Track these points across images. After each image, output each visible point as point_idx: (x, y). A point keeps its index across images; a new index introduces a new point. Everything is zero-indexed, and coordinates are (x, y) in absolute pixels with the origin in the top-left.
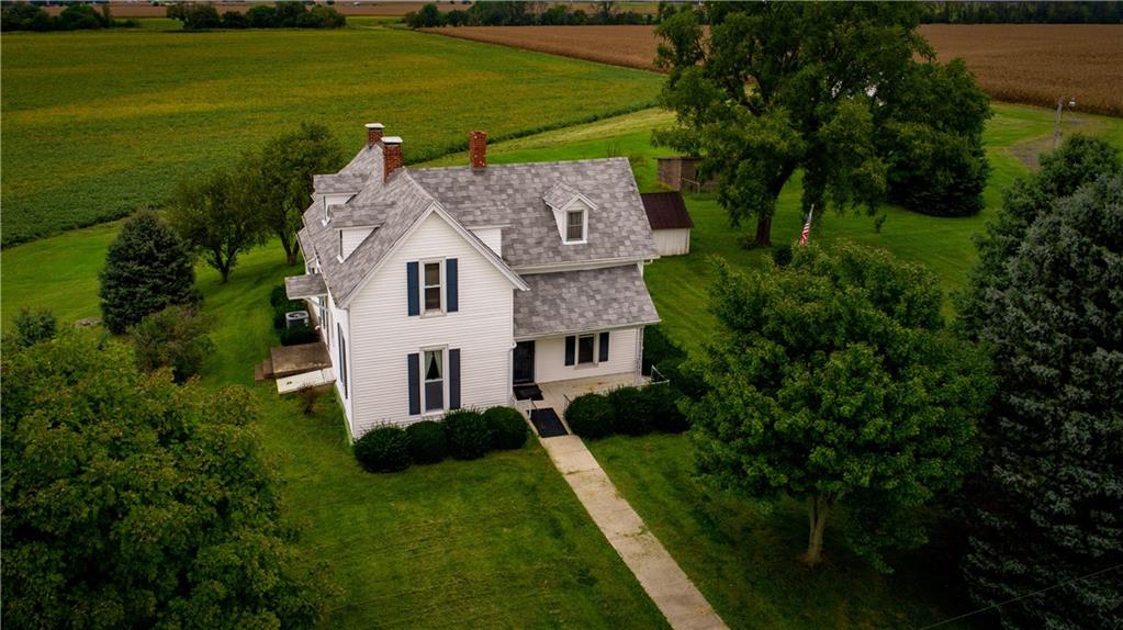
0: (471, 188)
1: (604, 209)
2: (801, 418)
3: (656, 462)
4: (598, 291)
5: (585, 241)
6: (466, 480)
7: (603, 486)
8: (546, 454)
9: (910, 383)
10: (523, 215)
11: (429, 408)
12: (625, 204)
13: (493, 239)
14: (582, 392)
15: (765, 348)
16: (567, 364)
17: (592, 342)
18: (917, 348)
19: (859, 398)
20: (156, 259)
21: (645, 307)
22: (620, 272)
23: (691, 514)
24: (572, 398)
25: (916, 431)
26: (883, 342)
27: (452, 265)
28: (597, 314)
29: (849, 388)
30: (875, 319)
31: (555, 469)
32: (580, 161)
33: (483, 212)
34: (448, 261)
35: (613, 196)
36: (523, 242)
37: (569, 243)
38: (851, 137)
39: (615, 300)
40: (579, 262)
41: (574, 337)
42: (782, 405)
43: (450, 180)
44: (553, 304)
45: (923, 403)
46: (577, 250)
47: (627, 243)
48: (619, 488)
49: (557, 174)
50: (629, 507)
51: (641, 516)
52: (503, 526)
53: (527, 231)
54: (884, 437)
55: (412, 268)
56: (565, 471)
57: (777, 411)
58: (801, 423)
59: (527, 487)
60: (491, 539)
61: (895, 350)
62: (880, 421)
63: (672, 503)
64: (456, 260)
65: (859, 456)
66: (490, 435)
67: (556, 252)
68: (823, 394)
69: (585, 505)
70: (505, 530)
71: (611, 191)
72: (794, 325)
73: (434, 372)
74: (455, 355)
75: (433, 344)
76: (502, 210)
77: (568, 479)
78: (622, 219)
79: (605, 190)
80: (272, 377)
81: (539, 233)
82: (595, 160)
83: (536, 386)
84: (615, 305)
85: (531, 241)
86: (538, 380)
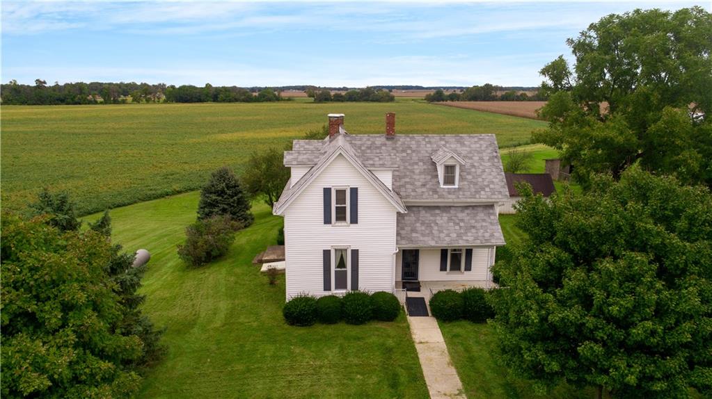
0: (383, 148)
1: (473, 166)
2: (573, 313)
3: (487, 344)
4: (462, 220)
5: (456, 186)
6: (347, 338)
7: (441, 355)
8: (408, 327)
9: (684, 291)
10: (416, 167)
11: (337, 288)
12: (489, 164)
13: (387, 178)
14: (443, 289)
15: (552, 253)
16: (441, 270)
17: (460, 257)
18: (696, 263)
19: (628, 301)
20: (226, 194)
21: (495, 234)
22: (481, 209)
23: (502, 385)
24: (435, 292)
25: (687, 338)
26: (660, 255)
27: (354, 191)
28: (460, 236)
29: (622, 291)
30: (654, 232)
31: (412, 338)
32: (461, 135)
33: (380, 159)
34: (352, 189)
35: (481, 159)
36: (412, 184)
37: (444, 187)
38: (672, 133)
39: (474, 227)
40: (451, 199)
41: (447, 250)
42: (559, 301)
43: (369, 143)
44: (429, 226)
45: (697, 312)
46: (449, 192)
47: (487, 189)
48: (452, 357)
49: (443, 143)
50: (455, 373)
51: (462, 382)
52: (357, 373)
53: (417, 177)
54: (654, 340)
55: (327, 192)
56: (417, 341)
57: (552, 305)
58: (572, 318)
59: (387, 348)
60: (345, 381)
61: (672, 261)
62: (649, 324)
63: (489, 375)
64: (357, 189)
65: (629, 355)
66: (370, 309)
67: (435, 192)
68: (594, 293)
69: (423, 367)
70: (359, 376)
71: (480, 155)
72: (579, 235)
73: (341, 264)
74: (355, 253)
75: (341, 245)
76: (394, 158)
77: (418, 347)
78: (486, 174)
79: (476, 154)
80: (261, 262)
81: (425, 179)
82: (471, 135)
83: (419, 283)
84: (474, 231)
85: (418, 184)
86: (420, 279)
